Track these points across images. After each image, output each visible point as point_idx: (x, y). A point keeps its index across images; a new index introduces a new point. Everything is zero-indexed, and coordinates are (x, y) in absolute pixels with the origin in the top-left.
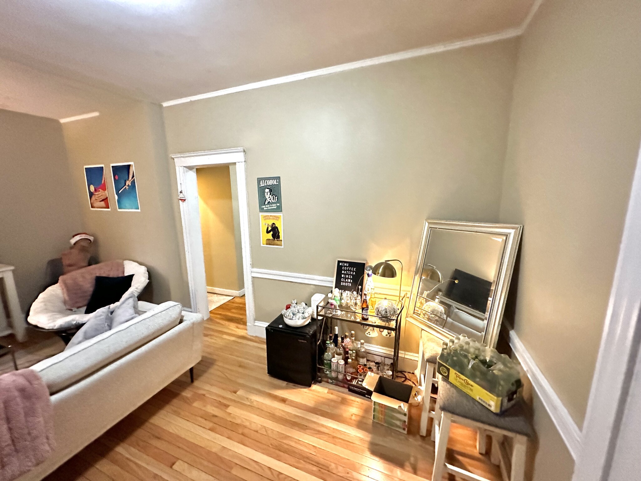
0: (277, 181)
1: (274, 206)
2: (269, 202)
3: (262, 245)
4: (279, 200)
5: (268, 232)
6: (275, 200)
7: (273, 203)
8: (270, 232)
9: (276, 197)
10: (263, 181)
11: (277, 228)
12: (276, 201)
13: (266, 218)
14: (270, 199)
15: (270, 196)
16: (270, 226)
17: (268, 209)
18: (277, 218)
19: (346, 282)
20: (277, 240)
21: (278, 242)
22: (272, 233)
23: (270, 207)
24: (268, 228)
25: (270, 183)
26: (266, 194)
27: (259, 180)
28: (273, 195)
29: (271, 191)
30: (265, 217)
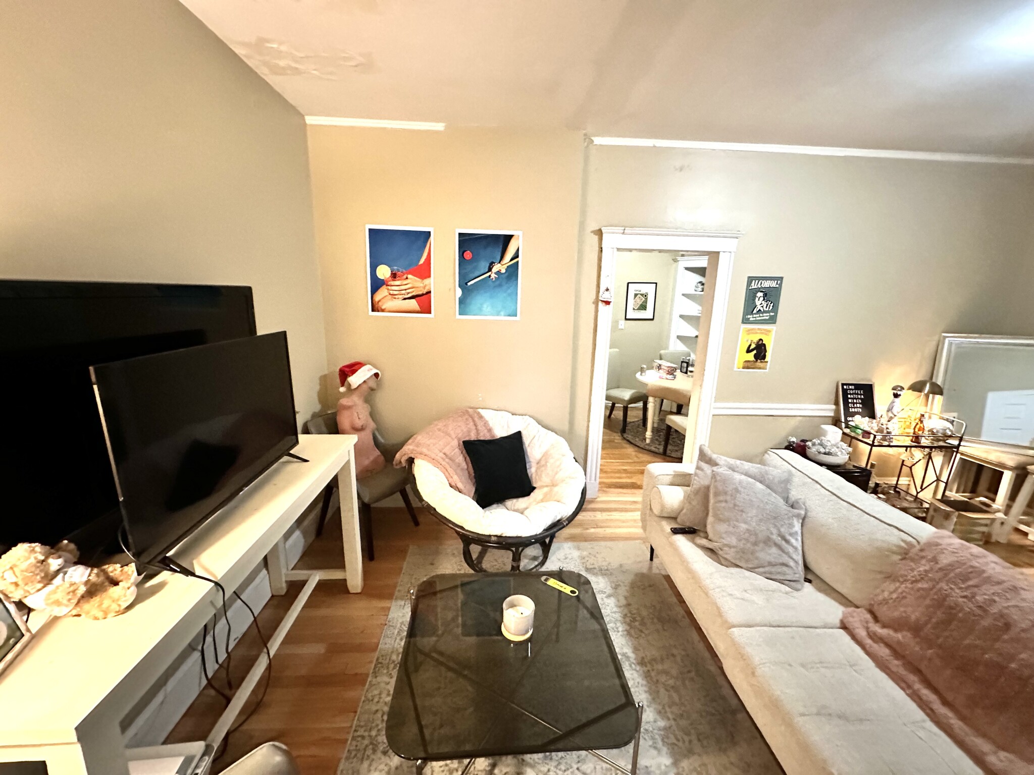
0: (777, 282)
1: (766, 316)
2: (760, 310)
3: (736, 369)
4: (775, 309)
5: (749, 351)
6: (769, 308)
7: (765, 312)
8: (753, 350)
9: (771, 304)
10: (757, 281)
11: (764, 345)
12: (770, 310)
13: (749, 332)
14: (763, 307)
15: (763, 302)
16: (754, 343)
17: (756, 320)
18: (767, 332)
19: (855, 408)
20: (761, 362)
21: (761, 365)
22: (755, 352)
23: (760, 317)
24: (750, 346)
25: (767, 284)
26: (757, 299)
27: (751, 279)
28: (767, 302)
29: (765, 295)
30: (749, 330)
